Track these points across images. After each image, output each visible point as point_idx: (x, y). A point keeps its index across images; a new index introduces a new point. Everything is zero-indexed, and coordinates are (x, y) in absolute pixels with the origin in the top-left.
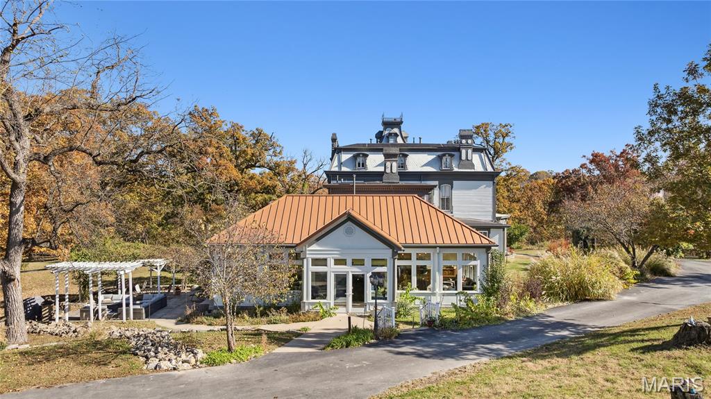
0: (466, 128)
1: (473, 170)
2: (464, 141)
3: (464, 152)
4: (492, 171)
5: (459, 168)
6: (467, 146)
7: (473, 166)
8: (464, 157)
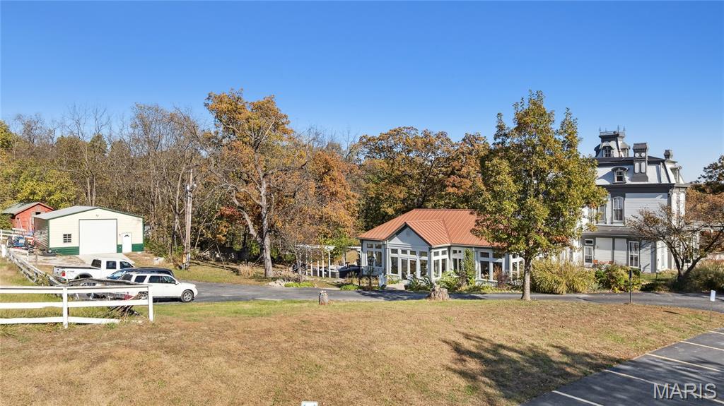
0: (639, 143)
1: (647, 183)
2: (637, 155)
3: (637, 165)
4: (668, 182)
5: (632, 181)
6: (641, 160)
7: (646, 178)
8: (637, 170)
